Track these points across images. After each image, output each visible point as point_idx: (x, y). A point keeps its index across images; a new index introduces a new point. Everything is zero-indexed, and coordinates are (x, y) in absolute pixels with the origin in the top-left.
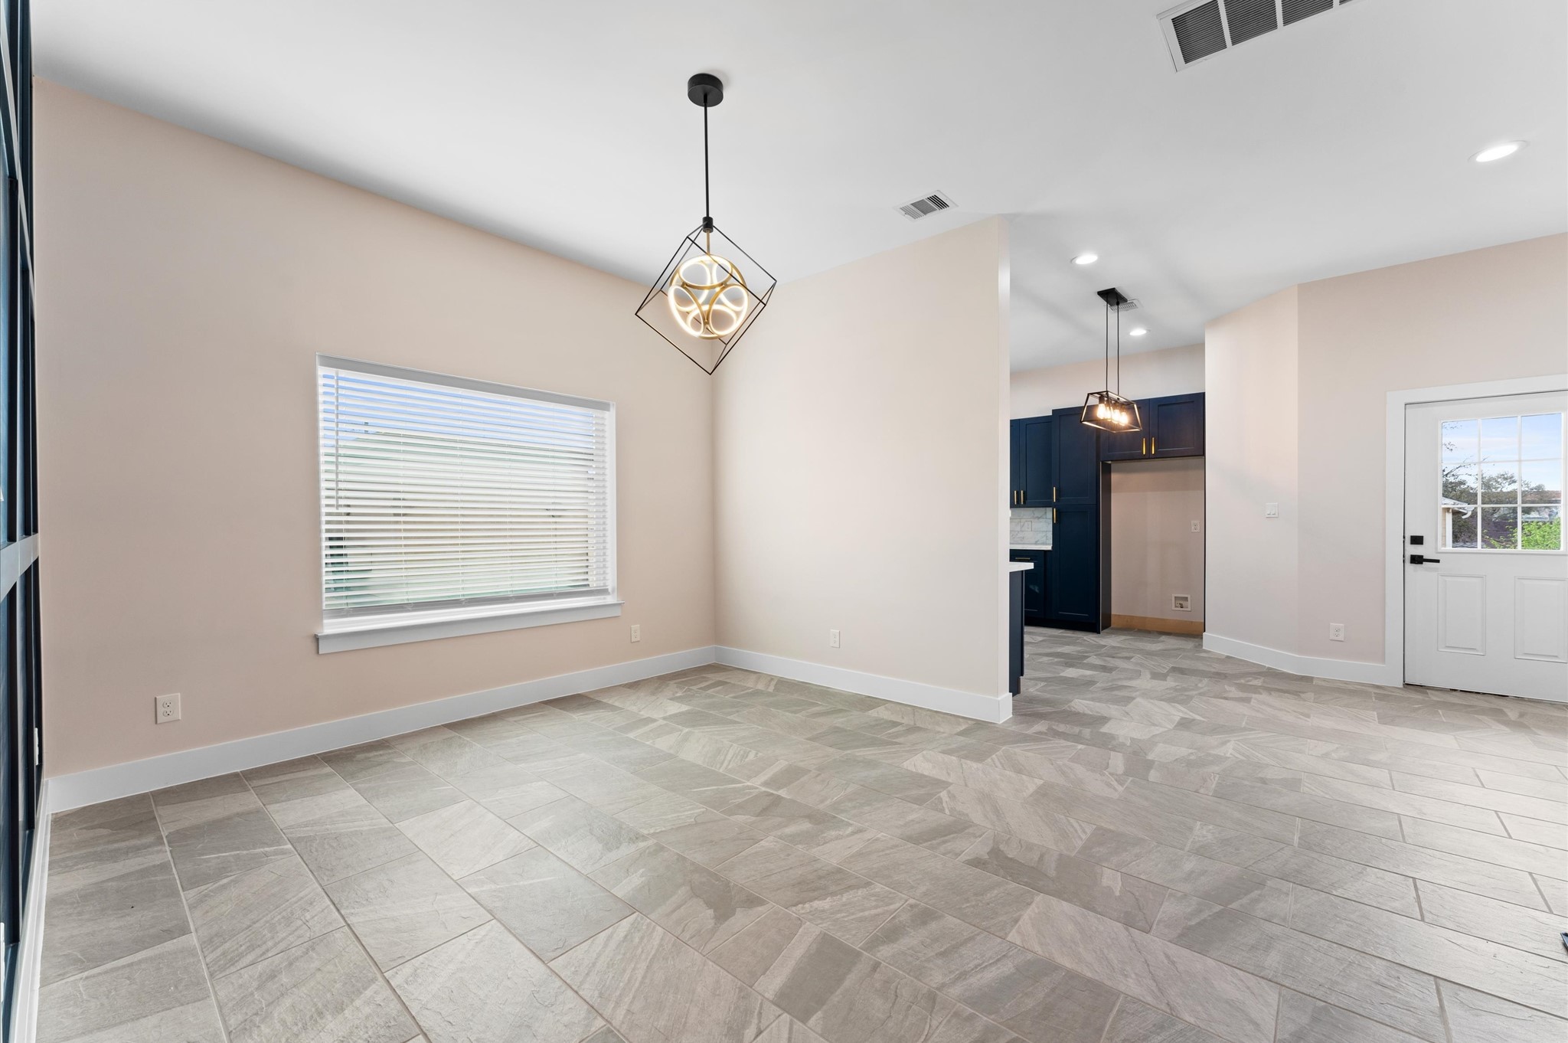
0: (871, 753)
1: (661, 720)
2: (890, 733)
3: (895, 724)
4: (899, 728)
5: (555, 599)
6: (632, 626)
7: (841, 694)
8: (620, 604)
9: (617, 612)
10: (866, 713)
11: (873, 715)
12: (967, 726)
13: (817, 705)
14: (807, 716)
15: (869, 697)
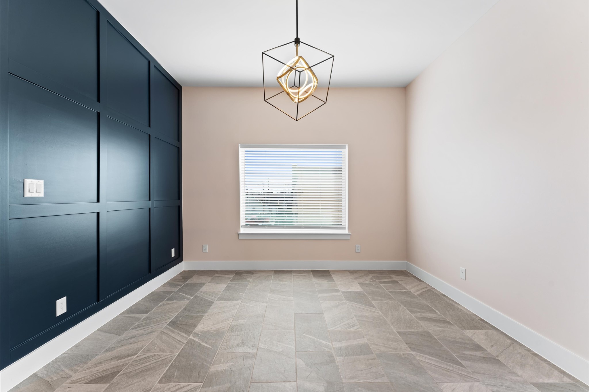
0: (429, 361)
1: (341, 293)
2: (464, 354)
3: (478, 348)
4: (479, 354)
5: (320, 229)
6: (356, 245)
7: (461, 311)
8: (350, 234)
9: (348, 238)
10: (463, 331)
11: (467, 334)
12: (557, 381)
13: (434, 312)
14: (417, 317)
15: (482, 320)
